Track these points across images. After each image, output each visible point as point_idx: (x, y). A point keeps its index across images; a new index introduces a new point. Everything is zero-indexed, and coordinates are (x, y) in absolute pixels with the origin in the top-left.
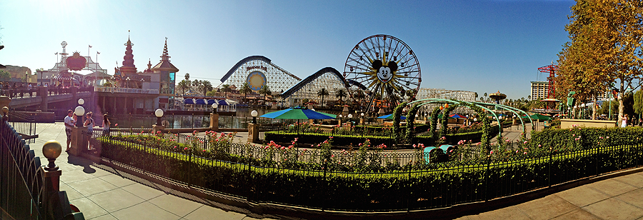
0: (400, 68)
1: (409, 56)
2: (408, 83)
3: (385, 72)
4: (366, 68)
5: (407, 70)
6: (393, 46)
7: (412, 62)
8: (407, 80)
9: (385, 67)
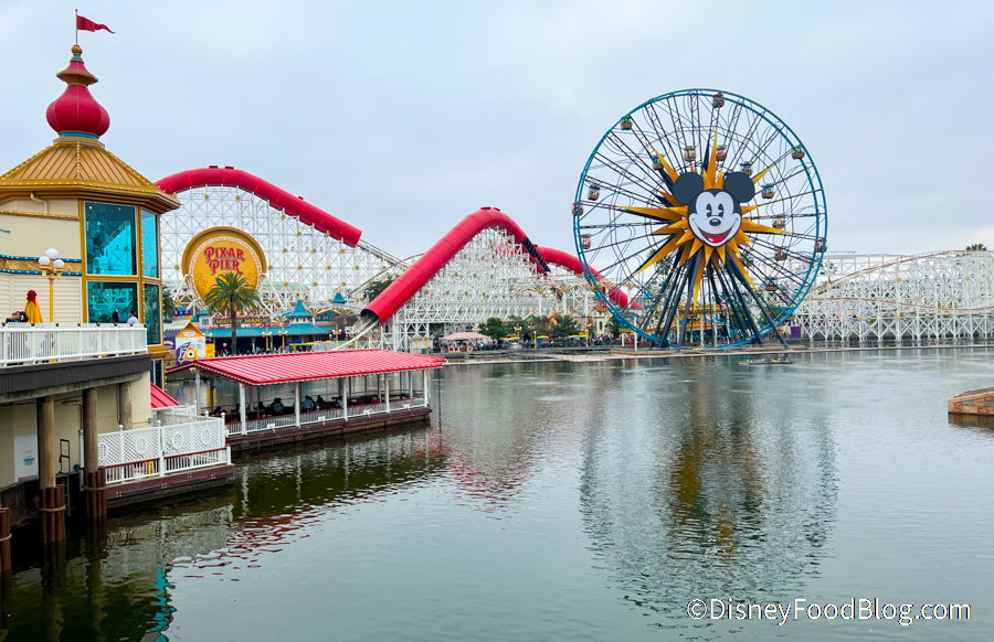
0: (758, 198)
1: (792, 164)
2: (781, 254)
3: (716, 211)
4: (648, 195)
5: (778, 209)
6: (742, 128)
7: (798, 183)
8: (778, 240)
9: (715, 192)
